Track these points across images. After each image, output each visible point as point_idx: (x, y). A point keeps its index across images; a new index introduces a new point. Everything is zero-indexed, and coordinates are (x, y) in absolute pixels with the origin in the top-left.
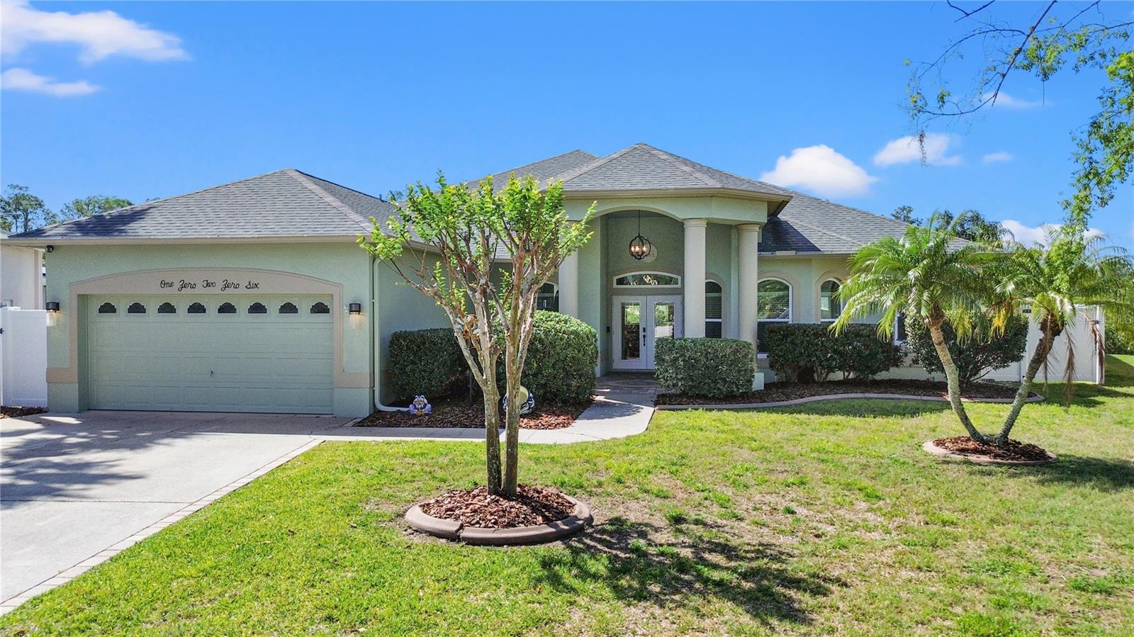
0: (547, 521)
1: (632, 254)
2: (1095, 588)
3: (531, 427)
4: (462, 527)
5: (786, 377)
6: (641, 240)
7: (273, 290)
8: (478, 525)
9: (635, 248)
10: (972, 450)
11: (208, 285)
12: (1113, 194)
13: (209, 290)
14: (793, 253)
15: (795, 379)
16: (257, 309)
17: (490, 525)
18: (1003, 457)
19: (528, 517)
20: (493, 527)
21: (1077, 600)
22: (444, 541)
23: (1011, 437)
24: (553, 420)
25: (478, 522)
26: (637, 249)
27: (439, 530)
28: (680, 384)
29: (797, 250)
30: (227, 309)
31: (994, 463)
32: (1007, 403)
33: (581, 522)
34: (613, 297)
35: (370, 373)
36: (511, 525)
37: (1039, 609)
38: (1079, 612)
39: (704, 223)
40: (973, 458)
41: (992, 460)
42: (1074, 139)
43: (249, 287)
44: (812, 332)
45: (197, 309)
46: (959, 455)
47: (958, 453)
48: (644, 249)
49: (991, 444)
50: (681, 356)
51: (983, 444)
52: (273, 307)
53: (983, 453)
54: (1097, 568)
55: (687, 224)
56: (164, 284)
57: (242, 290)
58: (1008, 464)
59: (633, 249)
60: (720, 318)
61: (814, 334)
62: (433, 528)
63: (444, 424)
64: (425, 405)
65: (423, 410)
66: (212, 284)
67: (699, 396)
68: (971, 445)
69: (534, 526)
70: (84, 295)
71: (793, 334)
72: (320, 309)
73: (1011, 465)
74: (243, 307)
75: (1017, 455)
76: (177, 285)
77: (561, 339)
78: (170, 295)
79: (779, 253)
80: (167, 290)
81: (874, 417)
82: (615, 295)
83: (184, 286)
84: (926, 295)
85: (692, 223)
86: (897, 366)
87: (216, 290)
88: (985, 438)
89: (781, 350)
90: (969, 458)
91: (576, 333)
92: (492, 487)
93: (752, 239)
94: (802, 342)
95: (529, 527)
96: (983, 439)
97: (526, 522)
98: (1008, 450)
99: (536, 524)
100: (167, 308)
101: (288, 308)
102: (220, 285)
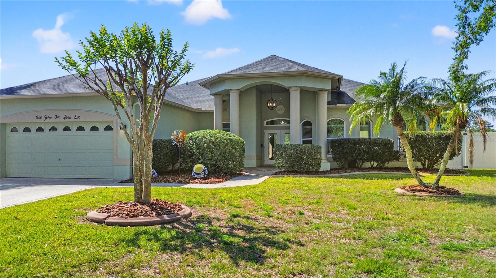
0: (158, 215)
1: (268, 107)
2: (455, 248)
3: (202, 183)
4: (108, 217)
5: (342, 165)
6: (272, 100)
7: (87, 120)
8: (117, 216)
9: (270, 104)
10: (418, 190)
11: (57, 117)
12: (482, 39)
13: (58, 120)
14: (345, 105)
15: (346, 166)
16: (80, 129)
17: (124, 216)
18: (434, 193)
19: (148, 213)
20: (125, 217)
21: (441, 255)
22: (96, 224)
23: (441, 184)
24: (215, 180)
25: (118, 215)
26: (271, 105)
27: (97, 219)
28: (284, 166)
29: (347, 104)
30: (67, 129)
31: (429, 196)
32: (450, 176)
33: (179, 216)
34: (265, 131)
35: (130, 159)
36: (136, 216)
37: (414, 258)
38: (440, 261)
39: (299, 89)
40: (417, 193)
41: (428, 195)
42: (456, 6)
43: (75, 118)
44: (353, 142)
45: (53, 129)
46: (411, 192)
47: (411, 191)
48: (274, 105)
49: (429, 187)
50: (285, 152)
51: (425, 187)
52: (88, 128)
53: (424, 191)
54: (463, 240)
55: (291, 90)
56: (38, 117)
57: (72, 120)
58: (435, 196)
59: (269, 105)
60: (311, 138)
61: (354, 143)
62: (96, 218)
63: (160, 182)
64: (154, 173)
65: (153, 176)
66: (59, 117)
67: (293, 172)
68: (418, 188)
69: (149, 217)
70: (4, 124)
71: (343, 143)
72: (109, 128)
73: (436, 197)
74: (74, 128)
75: (442, 192)
76: (43, 118)
77: (223, 142)
78: (41, 123)
79: (338, 105)
80: (39, 120)
81: (378, 180)
82: (265, 129)
83: (46, 118)
84: (391, 109)
85: (293, 89)
86: (398, 160)
87: (61, 120)
88: (426, 185)
89: (337, 151)
90: (416, 194)
91: (231, 140)
92: (136, 198)
93: (324, 98)
94: (348, 147)
95: (146, 217)
96: (425, 185)
97: (146, 214)
98: (438, 190)
99: (151, 216)
100: (40, 129)
101: (94, 128)
102: (62, 117)
